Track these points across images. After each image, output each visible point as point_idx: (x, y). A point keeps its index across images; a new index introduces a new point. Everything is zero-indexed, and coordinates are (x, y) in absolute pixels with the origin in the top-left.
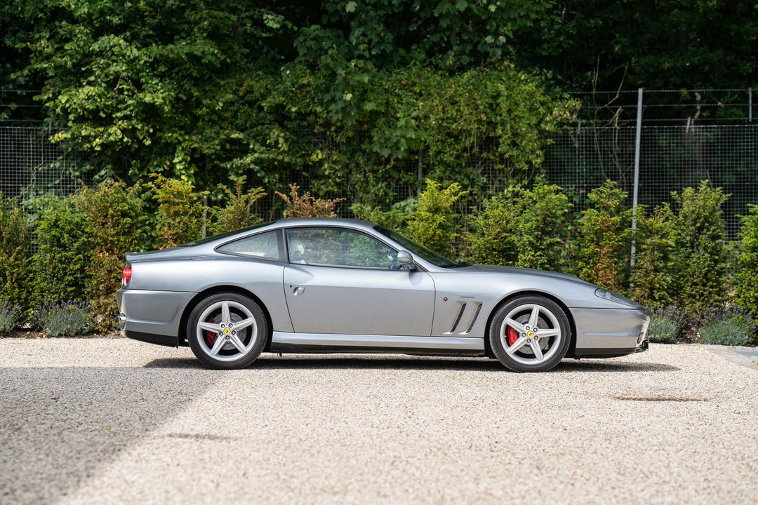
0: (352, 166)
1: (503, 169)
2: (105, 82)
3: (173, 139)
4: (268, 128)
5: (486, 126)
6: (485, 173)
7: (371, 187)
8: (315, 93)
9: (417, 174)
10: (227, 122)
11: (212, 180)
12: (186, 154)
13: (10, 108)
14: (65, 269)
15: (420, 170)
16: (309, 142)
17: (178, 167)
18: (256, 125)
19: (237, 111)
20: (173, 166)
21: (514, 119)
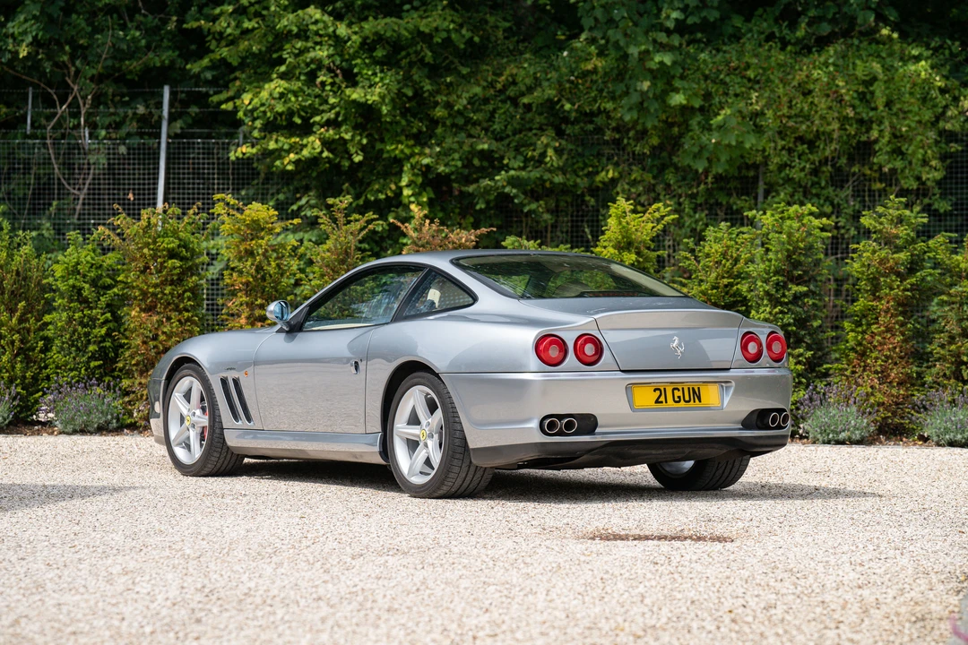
0: (660, 188)
1: (884, 190)
2: (306, 74)
3: (397, 152)
4: (536, 135)
5: (855, 126)
6: (858, 196)
7: (686, 218)
8: (603, 82)
9: (756, 198)
10: (478, 128)
11: (457, 211)
12: (417, 175)
13: (188, 113)
14: (87, 334)
15: (761, 191)
16: (599, 155)
17: (407, 192)
18: (520, 132)
19: (494, 111)
20: (400, 190)
21: (896, 114)
